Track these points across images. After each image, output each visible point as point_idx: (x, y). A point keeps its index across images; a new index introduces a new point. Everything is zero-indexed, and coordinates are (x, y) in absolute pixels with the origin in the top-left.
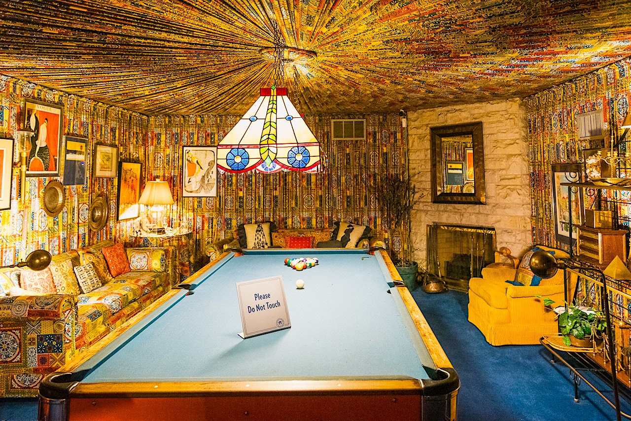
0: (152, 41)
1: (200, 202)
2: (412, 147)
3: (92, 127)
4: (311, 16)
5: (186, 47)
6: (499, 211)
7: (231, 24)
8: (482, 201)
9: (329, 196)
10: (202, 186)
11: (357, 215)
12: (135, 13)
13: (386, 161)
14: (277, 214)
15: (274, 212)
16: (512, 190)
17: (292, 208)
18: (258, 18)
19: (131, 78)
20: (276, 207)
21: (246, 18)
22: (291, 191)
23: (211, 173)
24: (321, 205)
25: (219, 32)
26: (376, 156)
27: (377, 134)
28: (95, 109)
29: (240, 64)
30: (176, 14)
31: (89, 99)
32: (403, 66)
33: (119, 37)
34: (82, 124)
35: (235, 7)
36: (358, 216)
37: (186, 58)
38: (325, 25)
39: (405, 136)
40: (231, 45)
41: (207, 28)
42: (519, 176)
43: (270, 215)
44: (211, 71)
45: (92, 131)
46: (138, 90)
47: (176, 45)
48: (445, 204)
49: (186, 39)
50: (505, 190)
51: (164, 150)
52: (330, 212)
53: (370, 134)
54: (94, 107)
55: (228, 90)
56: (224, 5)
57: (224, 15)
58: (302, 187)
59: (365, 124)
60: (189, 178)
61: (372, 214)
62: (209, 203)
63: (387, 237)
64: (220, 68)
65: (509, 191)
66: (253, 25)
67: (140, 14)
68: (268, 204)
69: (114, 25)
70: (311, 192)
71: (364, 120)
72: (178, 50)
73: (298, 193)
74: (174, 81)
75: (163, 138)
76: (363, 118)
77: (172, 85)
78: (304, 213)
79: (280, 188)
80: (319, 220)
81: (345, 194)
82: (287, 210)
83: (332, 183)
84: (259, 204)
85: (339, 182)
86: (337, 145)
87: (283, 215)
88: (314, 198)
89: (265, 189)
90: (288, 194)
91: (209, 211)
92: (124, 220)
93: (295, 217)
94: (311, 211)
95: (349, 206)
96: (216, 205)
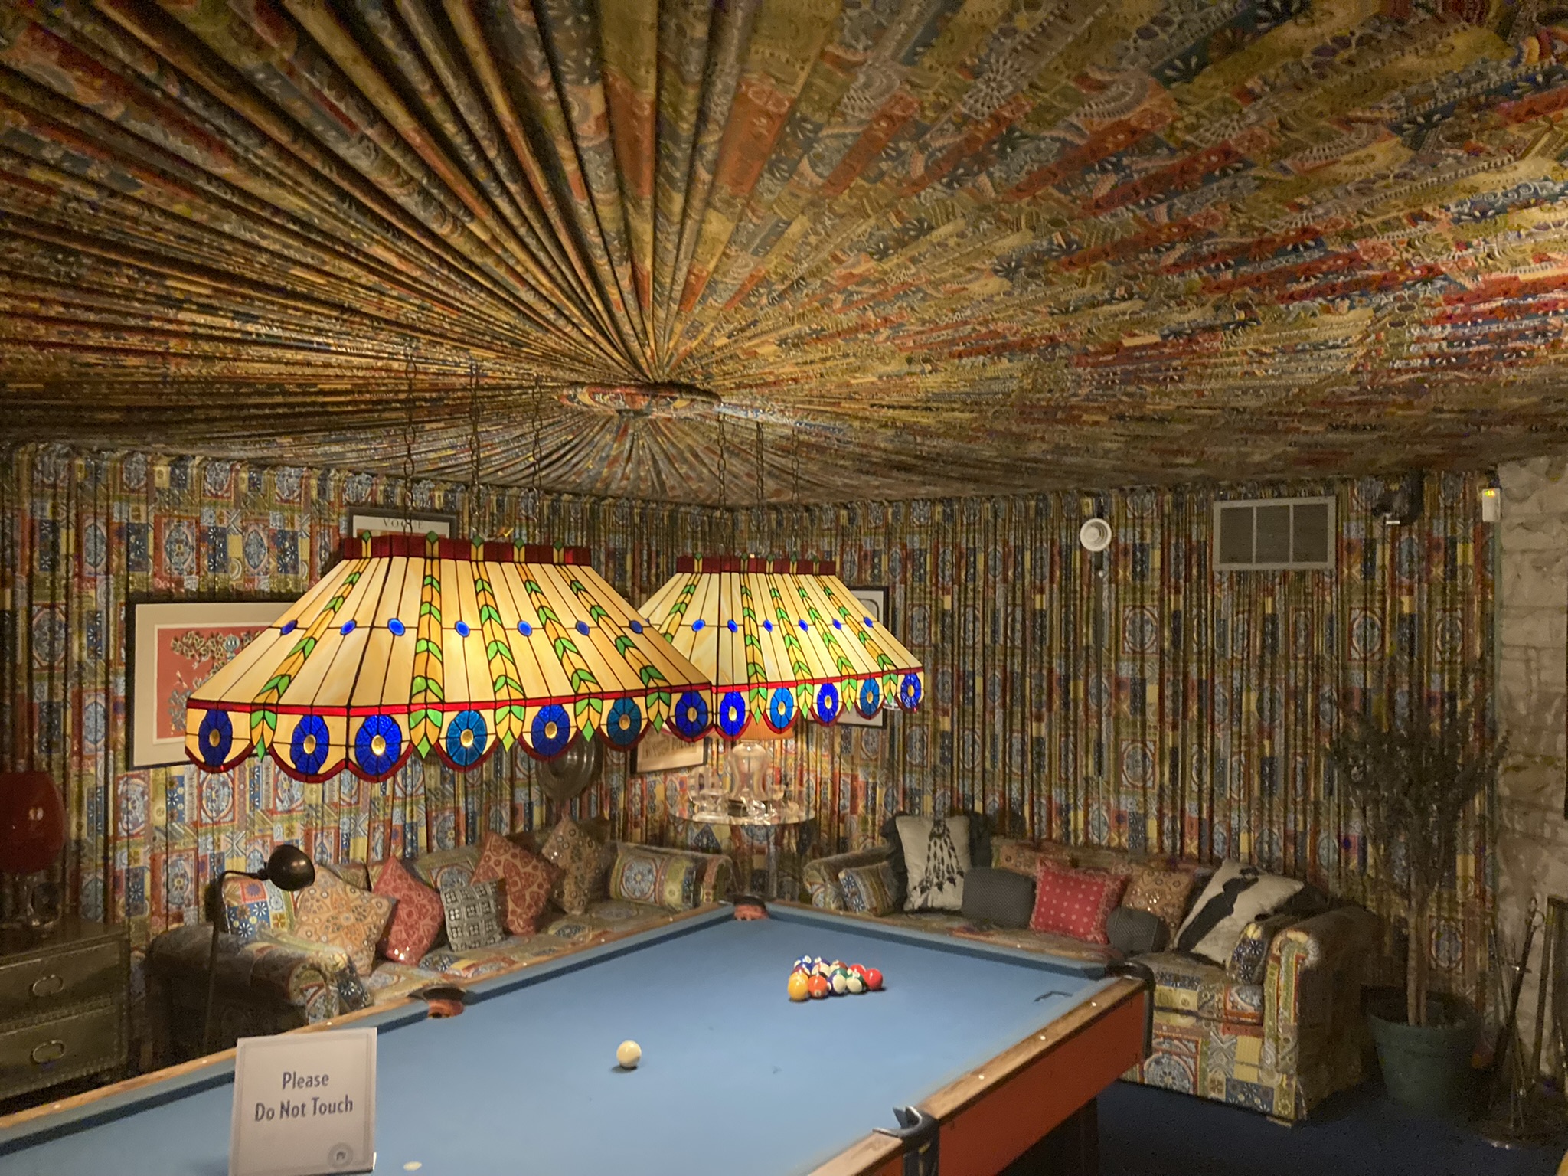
1: (846, 739)
9: (1199, 751)
11: (1296, 826)
13: (1408, 645)
14: (1044, 792)
15: (1035, 785)
17: (1087, 780)
20: (1038, 771)
22: (1082, 728)
24: (1172, 779)
26: (1373, 625)
27: (1379, 547)
36: (1300, 830)
39: (1492, 555)
43: (1023, 794)
52: (1204, 805)
53: (1350, 548)
58: (1117, 718)
59: (1332, 513)
61: (1353, 829)
62: (867, 743)
68: (1017, 759)
71: (1331, 501)
73: (1104, 736)
76: (1327, 493)
78: (1123, 797)
79: (1050, 717)
80: (1167, 823)
81: (1255, 750)
82: (1071, 783)
83: (1213, 710)
84: (994, 757)
85: (1236, 710)
86: (1231, 587)
87: (1058, 797)
88: (1153, 755)
89: (1008, 716)
90: (1075, 736)
91: (867, 766)
92: (656, 773)
93: (1095, 807)
94: (1145, 795)
95: (1268, 790)
96: (883, 749)
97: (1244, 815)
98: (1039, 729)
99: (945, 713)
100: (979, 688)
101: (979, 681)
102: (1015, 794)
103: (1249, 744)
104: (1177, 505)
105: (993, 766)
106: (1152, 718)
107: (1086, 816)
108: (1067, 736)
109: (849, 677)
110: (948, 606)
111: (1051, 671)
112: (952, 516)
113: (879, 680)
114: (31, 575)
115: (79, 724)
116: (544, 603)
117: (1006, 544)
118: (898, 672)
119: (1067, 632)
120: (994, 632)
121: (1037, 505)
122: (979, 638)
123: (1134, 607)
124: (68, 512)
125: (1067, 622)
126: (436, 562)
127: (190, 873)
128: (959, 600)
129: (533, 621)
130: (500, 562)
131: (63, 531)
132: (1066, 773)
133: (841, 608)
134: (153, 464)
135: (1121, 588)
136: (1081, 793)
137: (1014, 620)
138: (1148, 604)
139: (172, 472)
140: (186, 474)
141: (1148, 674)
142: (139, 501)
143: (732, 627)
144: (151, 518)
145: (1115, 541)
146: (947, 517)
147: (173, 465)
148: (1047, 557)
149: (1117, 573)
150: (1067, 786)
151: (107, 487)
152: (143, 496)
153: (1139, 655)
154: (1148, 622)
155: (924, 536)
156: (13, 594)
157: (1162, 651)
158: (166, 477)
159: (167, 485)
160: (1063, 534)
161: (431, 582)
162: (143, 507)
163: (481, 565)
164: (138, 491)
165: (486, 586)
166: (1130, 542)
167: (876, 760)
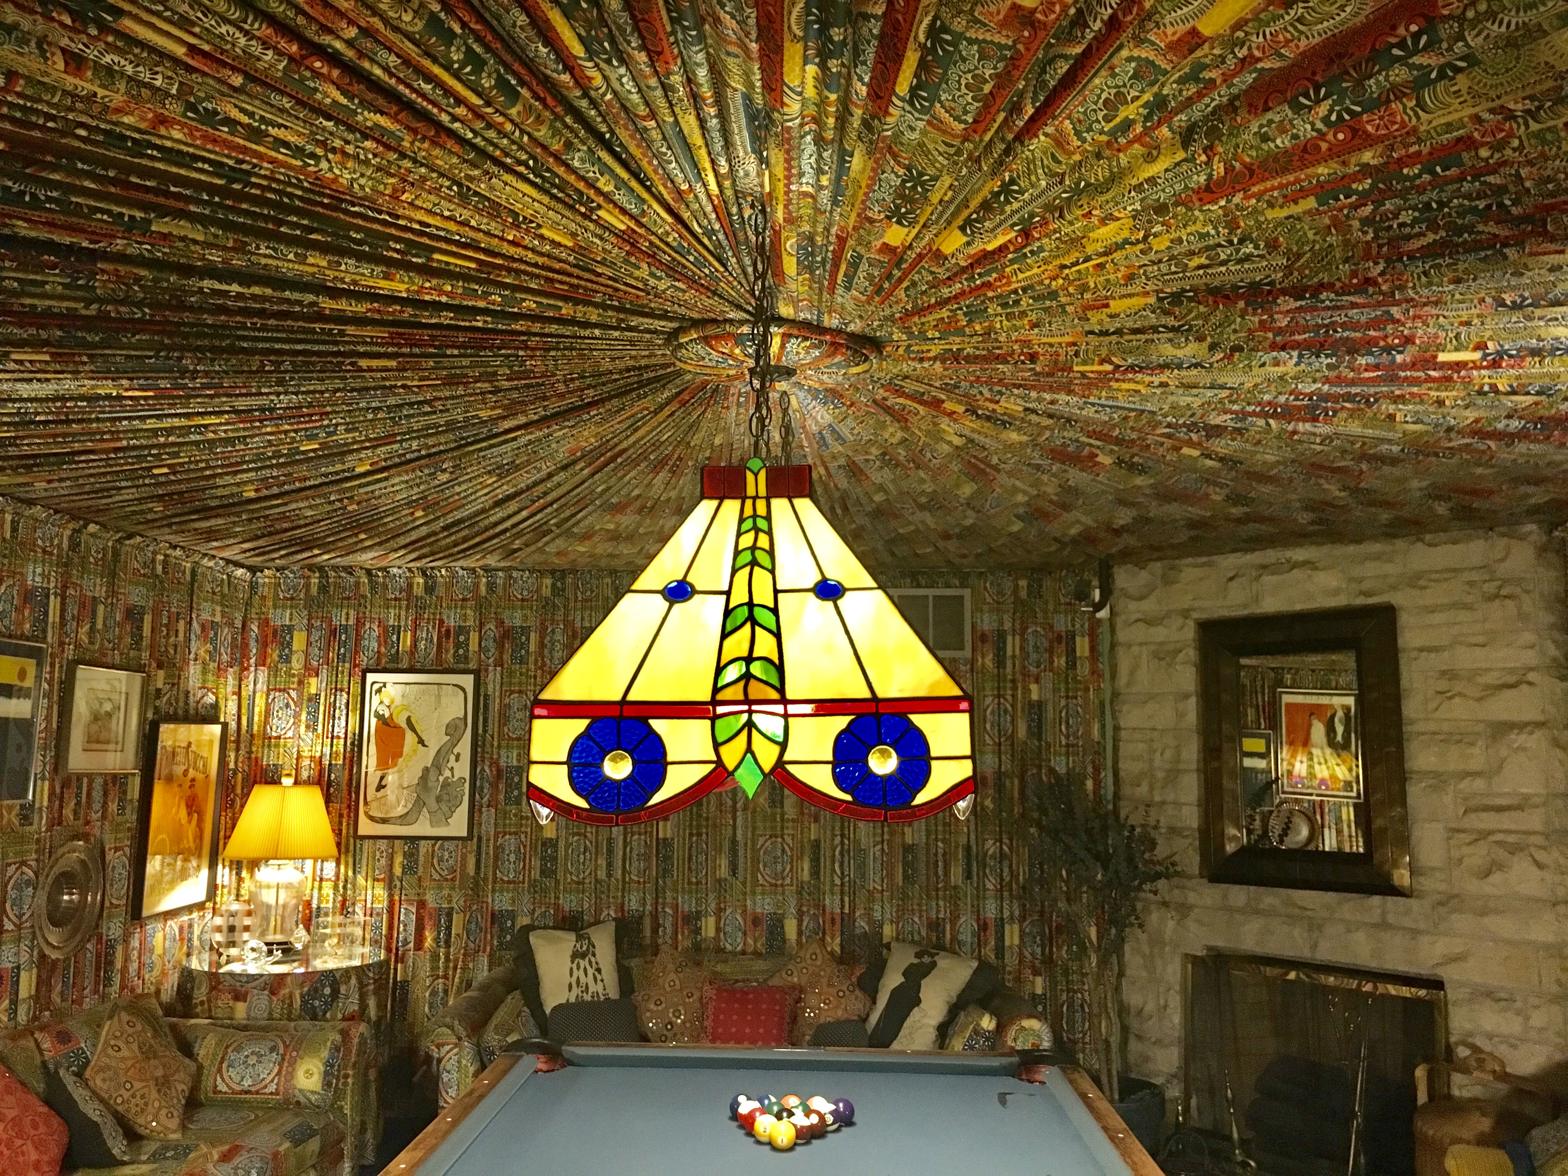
0: (268, 291)
1: (411, 856)
2: (1129, 684)
3: (63, 604)
4: (921, 174)
5: (398, 317)
6: (1461, 922)
7: (583, 215)
8: (1396, 881)
9: (842, 843)
10: (419, 804)
11: (938, 912)
12: (205, 160)
13: (1037, 730)
14: (669, 900)
15: (658, 893)
16: (1514, 849)
17: (719, 881)
18: (698, 187)
19: (193, 438)
20: (664, 877)
21: (648, 189)
22: (715, 825)
23: (452, 758)
24: (815, 873)
25: (533, 250)
26: (1006, 711)
27: (1009, 639)
28: (74, 545)
29: (589, 387)
30: (366, 162)
31: (56, 512)
32: (1189, 399)
33: (143, 273)
34: (28, 595)
35: (612, 132)
36: (941, 916)
37: (393, 364)
38: (960, 221)
39: (1104, 647)
40: (567, 310)
41: (488, 233)
42: (1537, 800)
43: (644, 905)
44: (482, 414)
45: (62, 616)
46: (219, 481)
47: (361, 308)
48: (1252, 888)
49: (400, 285)
50: (1482, 849)
51: (300, 683)
52: (846, 899)
53: (983, 638)
54: (71, 538)
55: (529, 488)
56: (568, 120)
57: (561, 171)
58: (754, 812)
59: (968, 604)
60: (379, 774)
61: (991, 910)
62: (441, 860)
63: (1039, 991)
64: (514, 402)
65: (1501, 854)
66: (670, 219)
67: (222, 165)
68: (637, 866)
69: (122, 215)
70: (782, 828)
71: (967, 593)
72: (368, 332)
73: (739, 832)
74: (344, 452)
75: (299, 641)
76: (963, 586)
77: (339, 467)
78: (759, 899)
80: (807, 921)
81: (898, 838)
82: (701, 888)
84: (610, 865)
87: (688, 905)
88: (791, 849)
90: (706, 835)
91: (440, 888)
92: (157, 917)
93: (728, 911)
94: (783, 894)
95: (910, 878)
96: (464, 865)
97: (887, 906)
98: (665, 831)
102: (636, 907)
103: (892, 833)
105: (609, 875)
106: (793, 810)
107: (718, 922)
108: (699, 835)
112: (564, 590)
132: (696, 877)
136: (712, 899)
146: (558, 590)
150: (696, 892)
155: (527, 612)
167: (452, 880)
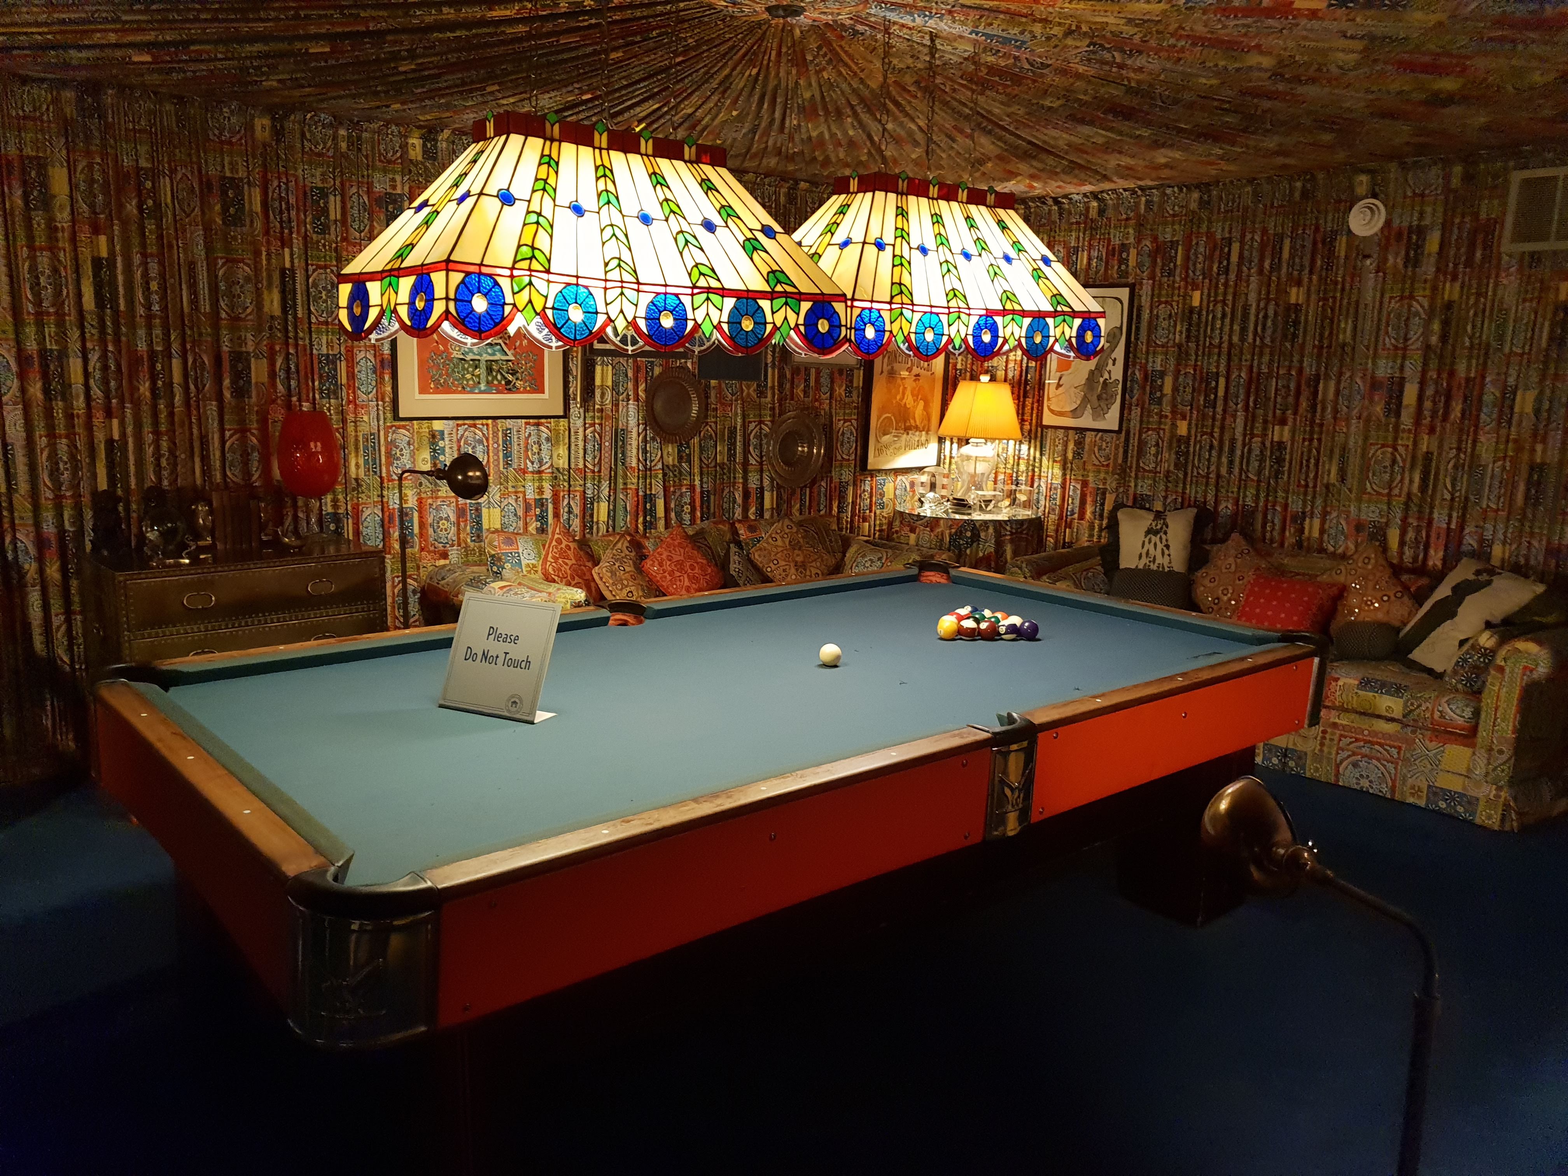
1: (1079, 444)
9: (1457, 457)
10: (1085, 400)
14: (1280, 500)
15: (1270, 491)
17: (1327, 486)
20: (1276, 477)
22: (1328, 431)
23: (1110, 362)
24: (1425, 486)
28: (790, 199)
31: (766, 176)
43: (1257, 501)
52: (1455, 515)
54: (787, 194)
58: (1368, 421)
62: (1100, 449)
68: (1254, 465)
73: (1352, 439)
78: (1364, 506)
79: (1295, 420)
80: (1411, 535)
81: (1525, 457)
82: (1310, 490)
83: (1479, 410)
84: (1231, 463)
85: (1506, 410)
86: (1520, 270)
87: (1296, 505)
88: (1404, 461)
89: (1250, 420)
90: (1319, 440)
91: (1099, 472)
92: (888, 472)
93: (1334, 514)
94: (1389, 504)
95: (1533, 500)
96: (1116, 455)
97: (1501, 526)
98: (1281, 435)
99: (1184, 418)
100: (1221, 392)
101: (1222, 381)
102: (1249, 502)
103: (1519, 449)
104: (1468, 178)
105: (1230, 472)
106: (1407, 419)
107: (1323, 523)
108: (1311, 440)
109: (1013, 312)
110: (1196, 303)
111: (1300, 371)
112: (1208, 203)
113: (1050, 321)
114: (305, 237)
115: (351, 376)
116: (670, 196)
117: (1264, 231)
118: (1074, 314)
119: (1323, 327)
120: (1244, 330)
121: (1304, 186)
122: (1226, 338)
123: (1402, 298)
124: (334, 180)
125: (1324, 317)
126: (555, 144)
127: (453, 518)
128: (1209, 295)
129: (655, 211)
130: (626, 151)
131: (332, 198)
132: (1306, 480)
133: (1015, 243)
134: (406, 137)
135: (1389, 277)
136: (1319, 502)
137: (1266, 317)
138: (1419, 294)
139: (424, 145)
140: (436, 149)
141: (1408, 372)
142: (395, 172)
143: (880, 246)
144: (406, 189)
145: (1388, 223)
146: (1204, 204)
147: (425, 138)
148: (1308, 244)
149: (1386, 260)
150: (1305, 494)
151: (367, 157)
152: (398, 167)
153: (1402, 351)
154: (1417, 314)
155: (1176, 227)
156: (292, 255)
157: (1428, 347)
158: (419, 149)
159: (420, 158)
160: (1330, 217)
161: (549, 161)
162: (398, 178)
163: (604, 152)
164: (394, 162)
165: (608, 173)
166: (1405, 224)
167: (1108, 465)
